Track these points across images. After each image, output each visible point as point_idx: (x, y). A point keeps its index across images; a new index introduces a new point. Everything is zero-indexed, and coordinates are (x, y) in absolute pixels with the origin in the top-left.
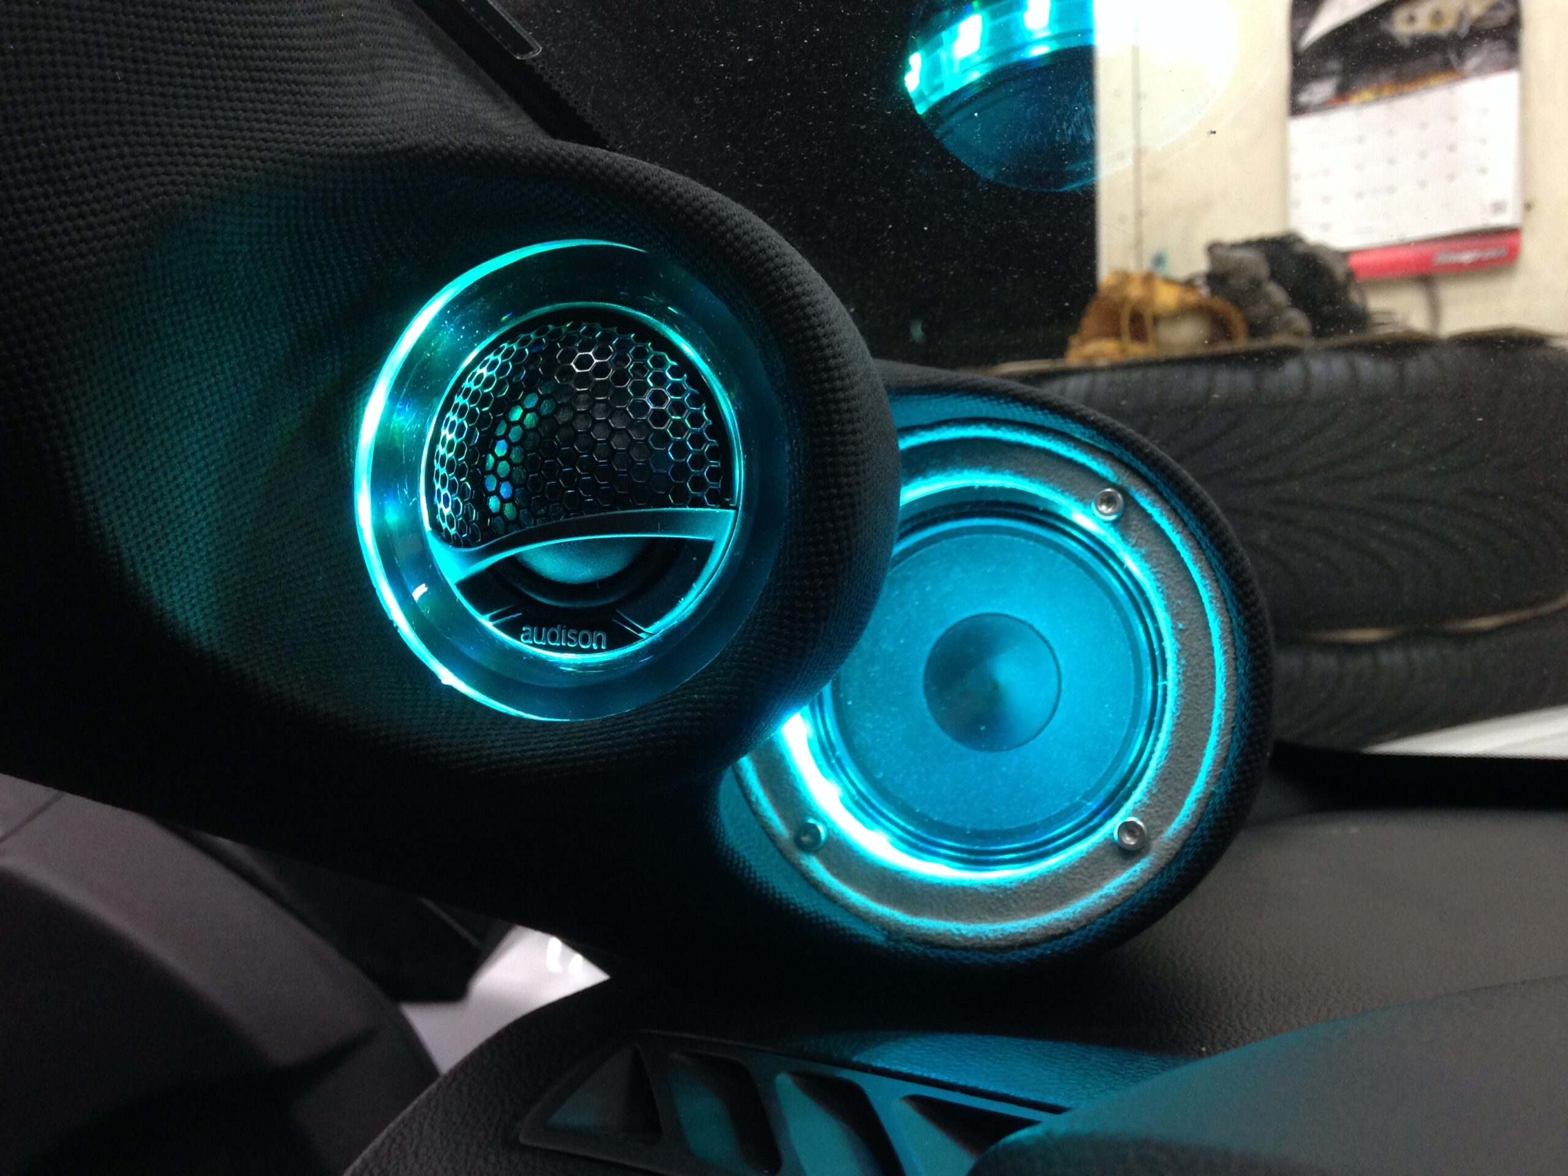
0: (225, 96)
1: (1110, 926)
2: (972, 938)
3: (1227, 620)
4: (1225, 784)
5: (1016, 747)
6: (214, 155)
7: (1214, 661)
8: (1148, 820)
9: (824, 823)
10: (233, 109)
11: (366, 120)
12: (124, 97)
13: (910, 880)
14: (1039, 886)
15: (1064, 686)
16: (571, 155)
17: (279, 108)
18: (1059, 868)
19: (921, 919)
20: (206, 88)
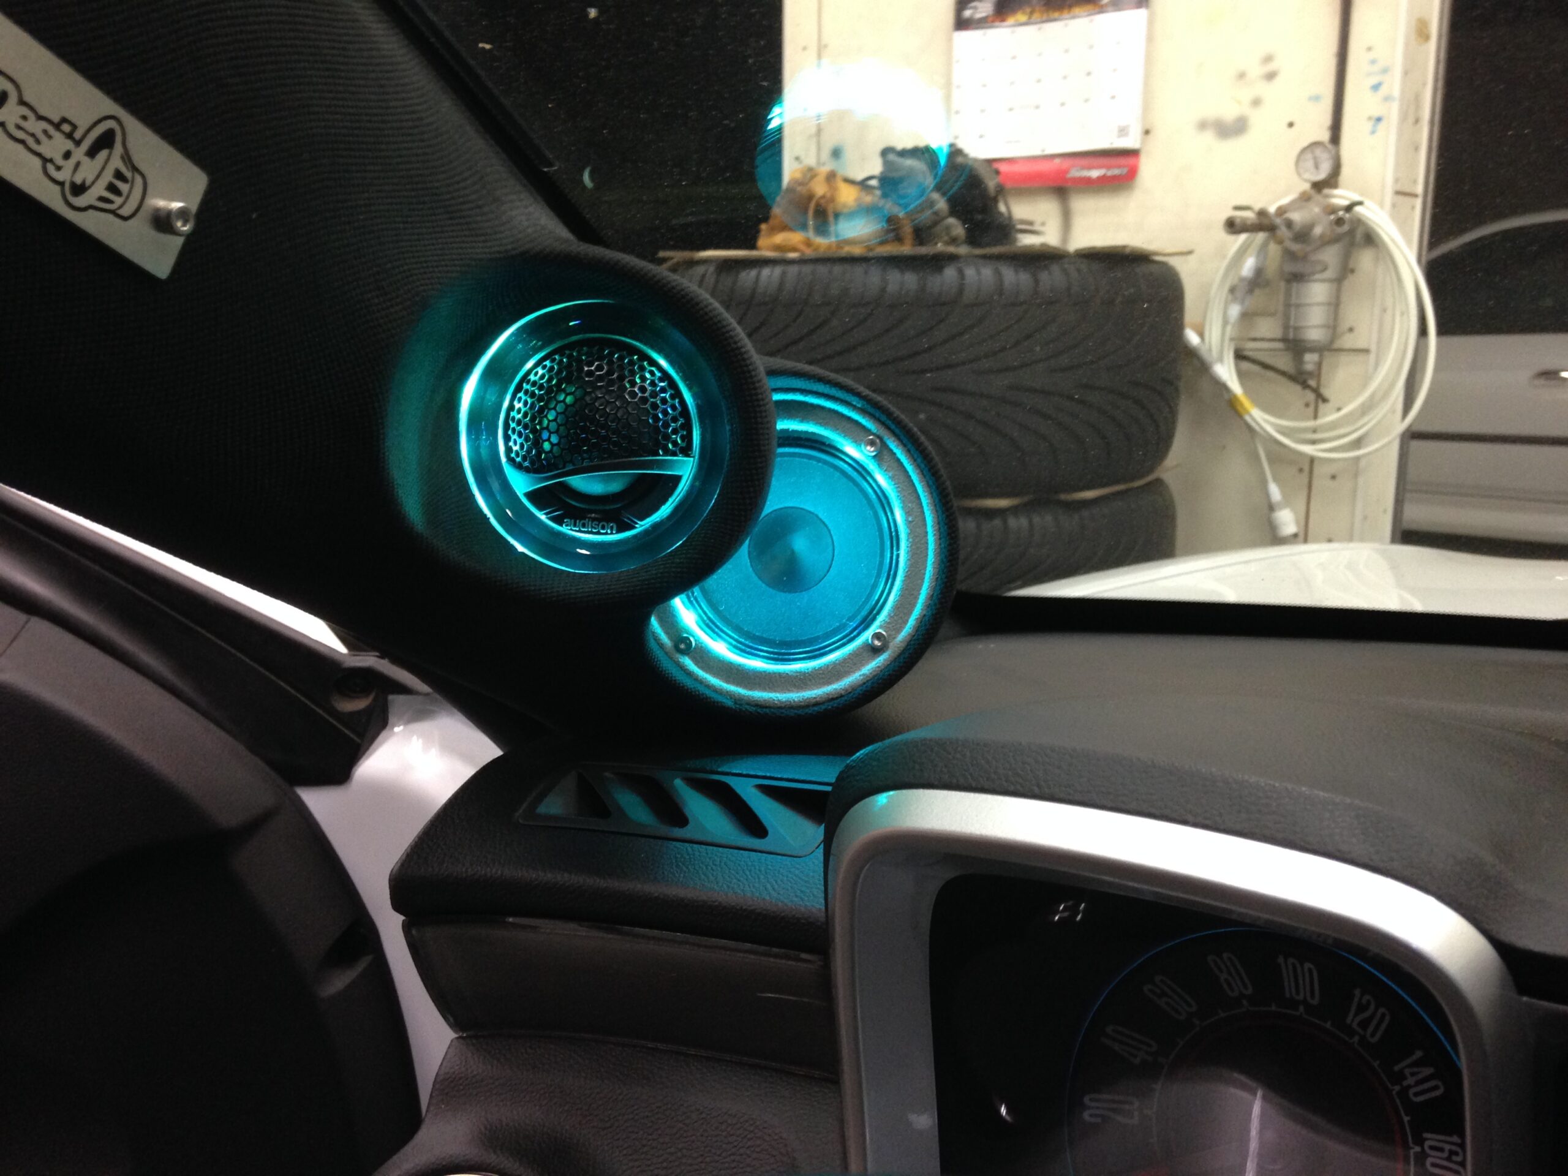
1: (865, 691)
2: (786, 702)
3: (936, 516)
4: (931, 610)
5: (805, 590)
7: (927, 540)
8: (888, 631)
9: (693, 636)
13: (747, 669)
14: (823, 671)
15: (836, 553)
18: (836, 660)
19: (753, 692)
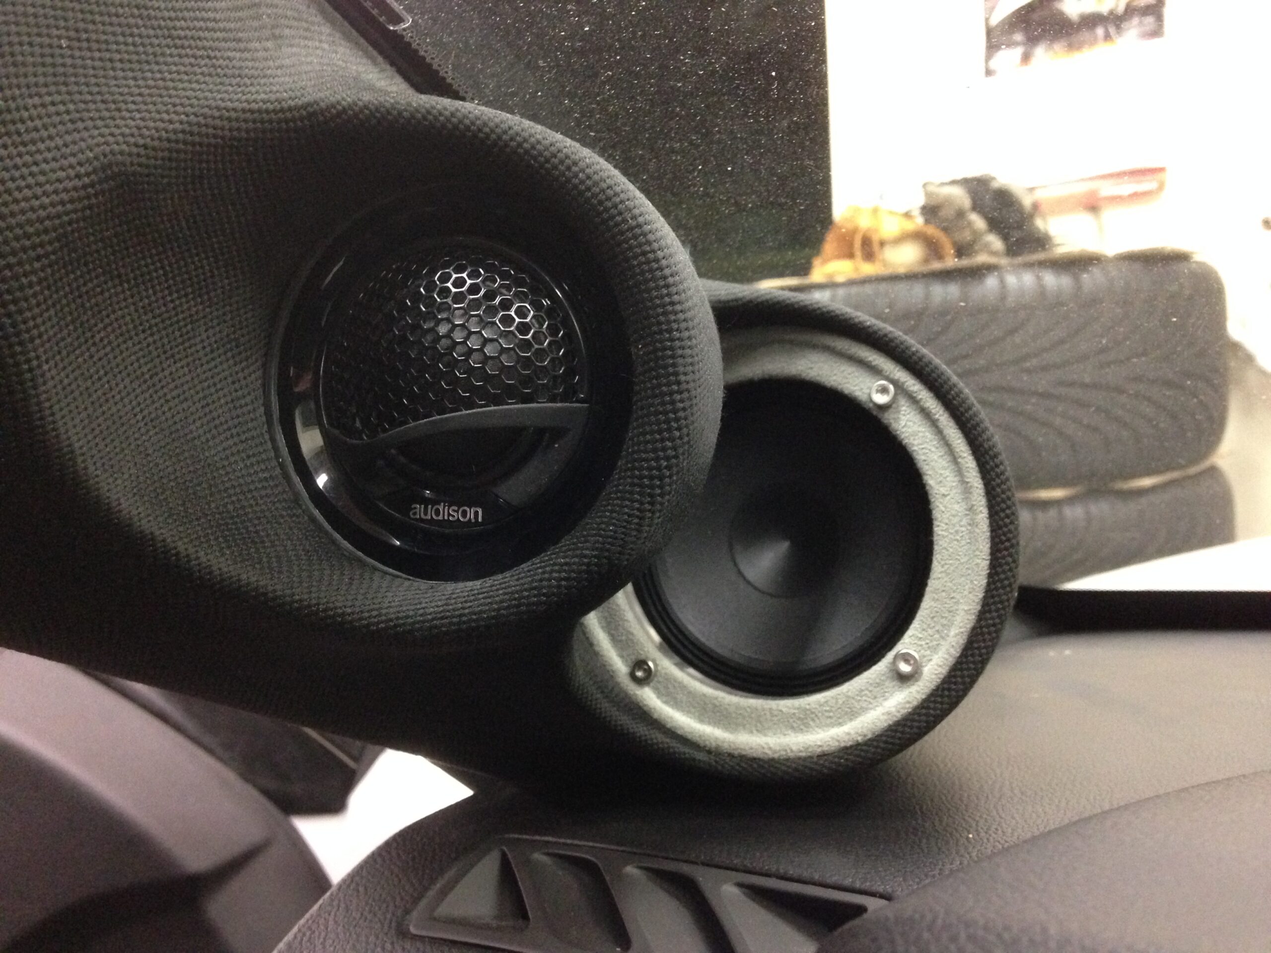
0: (154, 60)
2: (779, 751)
6: (146, 111)
8: (920, 651)
10: (160, 72)
11: (271, 80)
12: (69, 61)
13: (726, 704)
14: (832, 707)
16: (445, 109)
17: (199, 71)
19: (735, 735)
20: (137, 53)
